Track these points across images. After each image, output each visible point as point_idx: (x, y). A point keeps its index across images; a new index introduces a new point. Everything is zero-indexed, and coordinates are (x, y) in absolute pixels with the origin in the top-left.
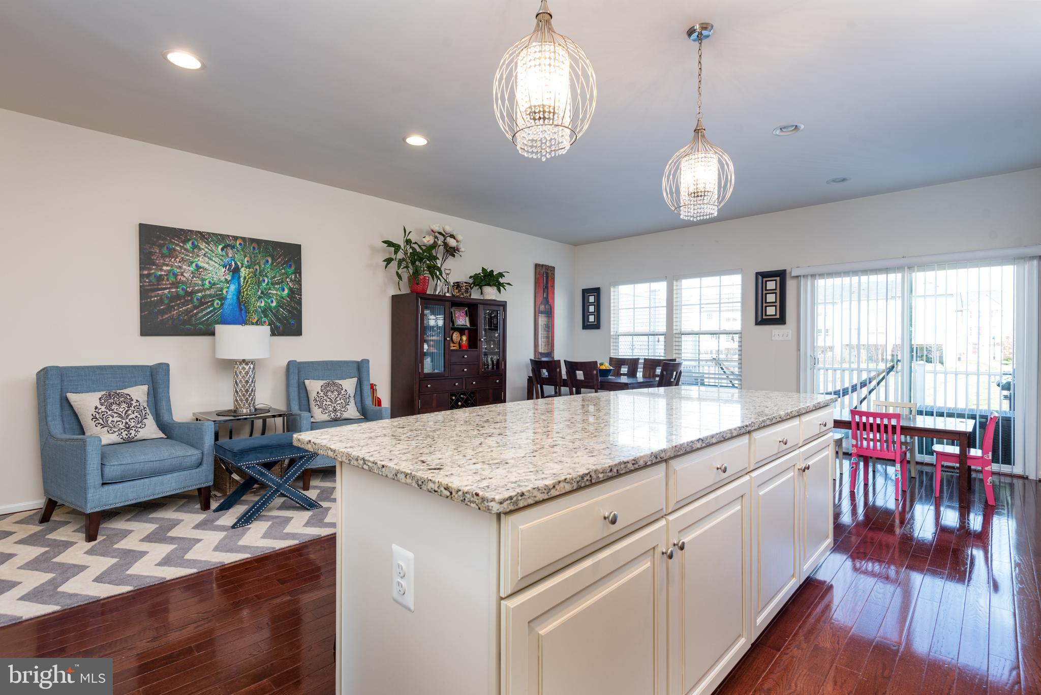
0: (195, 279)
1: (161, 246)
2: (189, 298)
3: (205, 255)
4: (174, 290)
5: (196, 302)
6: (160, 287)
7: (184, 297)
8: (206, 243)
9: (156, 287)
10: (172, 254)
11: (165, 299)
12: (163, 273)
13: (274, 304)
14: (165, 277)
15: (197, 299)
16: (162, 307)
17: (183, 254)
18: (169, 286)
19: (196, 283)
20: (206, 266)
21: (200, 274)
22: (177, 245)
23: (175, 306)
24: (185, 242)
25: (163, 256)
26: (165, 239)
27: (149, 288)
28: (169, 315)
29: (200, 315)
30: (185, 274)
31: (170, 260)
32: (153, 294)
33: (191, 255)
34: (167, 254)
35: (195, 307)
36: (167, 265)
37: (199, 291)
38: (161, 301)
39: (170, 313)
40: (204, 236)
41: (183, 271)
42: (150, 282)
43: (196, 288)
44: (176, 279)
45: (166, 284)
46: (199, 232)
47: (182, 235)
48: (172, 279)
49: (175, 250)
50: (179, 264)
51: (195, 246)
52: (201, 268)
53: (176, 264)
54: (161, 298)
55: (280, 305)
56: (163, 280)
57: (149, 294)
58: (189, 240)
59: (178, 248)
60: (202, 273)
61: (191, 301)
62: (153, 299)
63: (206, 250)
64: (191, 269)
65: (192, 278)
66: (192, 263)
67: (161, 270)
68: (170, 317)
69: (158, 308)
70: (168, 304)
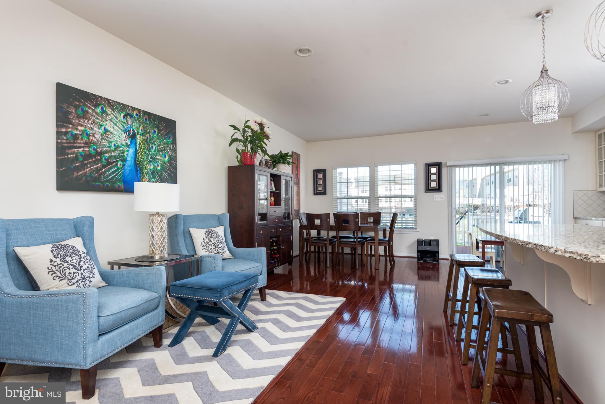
0: (103, 141)
1: (77, 107)
2: (99, 158)
3: (111, 120)
4: (87, 149)
5: (104, 162)
6: (75, 145)
7: (95, 156)
8: (112, 110)
9: (72, 145)
10: (85, 115)
11: (80, 157)
12: (78, 132)
13: (159, 168)
14: (80, 137)
15: (105, 159)
16: (77, 164)
17: (94, 117)
18: (83, 145)
19: (104, 145)
20: (112, 130)
21: (107, 137)
22: (90, 108)
23: (87, 164)
24: (96, 106)
25: (79, 117)
26: (79, 101)
27: (66, 145)
28: (83, 172)
29: (108, 173)
30: (95, 135)
31: (84, 121)
32: (70, 151)
33: (100, 119)
34: (82, 115)
35: (104, 166)
36: (82, 126)
37: (106, 152)
38: (76, 159)
39: (84, 170)
40: (110, 103)
41: (94, 132)
42: (67, 139)
43: (104, 149)
44: (89, 140)
45: (80, 143)
46: (107, 99)
47: (93, 99)
48: (85, 139)
49: (87, 112)
50: (92, 126)
51: (104, 112)
52: (108, 131)
53: (89, 125)
54: (77, 156)
55: (163, 169)
56: (78, 139)
57: (67, 151)
58: (99, 105)
59: (90, 111)
60: (109, 136)
61: (100, 160)
62: (69, 156)
63: (112, 115)
64: (101, 131)
65: (102, 139)
66: (101, 126)
67: (77, 129)
68: (83, 173)
69: (74, 165)
70: (82, 162)
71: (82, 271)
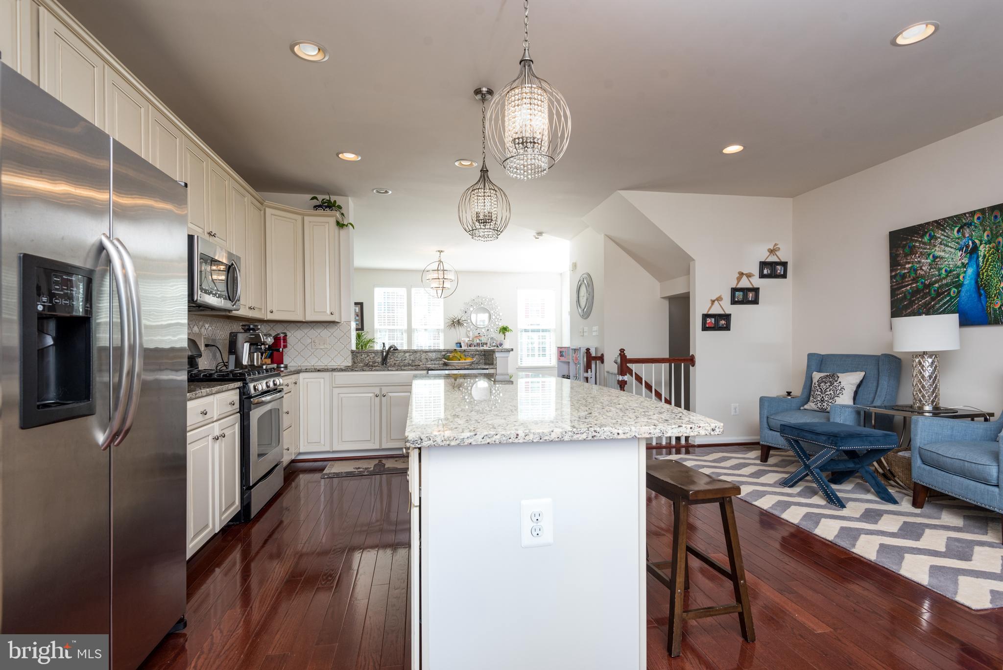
0: (932, 270)
1: (904, 247)
2: (927, 291)
3: (941, 244)
4: (915, 285)
5: (933, 294)
6: (903, 284)
7: (923, 290)
8: (942, 230)
9: (901, 285)
10: (913, 251)
11: (908, 295)
12: (906, 271)
14: (908, 275)
15: (935, 291)
16: (905, 303)
17: (922, 248)
18: (910, 282)
19: (933, 275)
20: (942, 254)
21: (937, 264)
22: (916, 241)
23: (915, 300)
24: (922, 237)
25: (906, 255)
26: (906, 239)
27: (896, 287)
28: (911, 309)
29: (937, 306)
30: (924, 268)
31: (911, 257)
32: (899, 292)
33: (928, 247)
34: (909, 253)
35: (933, 299)
36: (909, 263)
37: (936, 282)
38: (905, 298)
39: (912, 307)
40: (939, 224)
41: (921, 265)
42: (897, 281)
43: (933, 280)
44: (916, 275)
45: (909, 281)
46: (936, 222)
47: (920, 230)
48: (913, 275)
49: (914, 246)
50: (919, 259)
51: (932, 237)
52: (937, 257)
53: (916, 260)
54: (905, 295)
56: (906, 277)
57: (896, 293)
58: (926, 233)
59: (917, 244)
60: (939, 263)
61: (929, 293)
62: (899, 297)
63: (942, 237)
64: (929, 261)
65: (930, 270)
66: (929, 255)
67: (905, 268)
68: (911, 311)
69: (903, 304)
70: (910, 299)
71: (824, 396)
